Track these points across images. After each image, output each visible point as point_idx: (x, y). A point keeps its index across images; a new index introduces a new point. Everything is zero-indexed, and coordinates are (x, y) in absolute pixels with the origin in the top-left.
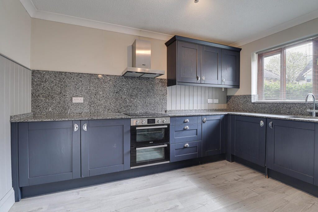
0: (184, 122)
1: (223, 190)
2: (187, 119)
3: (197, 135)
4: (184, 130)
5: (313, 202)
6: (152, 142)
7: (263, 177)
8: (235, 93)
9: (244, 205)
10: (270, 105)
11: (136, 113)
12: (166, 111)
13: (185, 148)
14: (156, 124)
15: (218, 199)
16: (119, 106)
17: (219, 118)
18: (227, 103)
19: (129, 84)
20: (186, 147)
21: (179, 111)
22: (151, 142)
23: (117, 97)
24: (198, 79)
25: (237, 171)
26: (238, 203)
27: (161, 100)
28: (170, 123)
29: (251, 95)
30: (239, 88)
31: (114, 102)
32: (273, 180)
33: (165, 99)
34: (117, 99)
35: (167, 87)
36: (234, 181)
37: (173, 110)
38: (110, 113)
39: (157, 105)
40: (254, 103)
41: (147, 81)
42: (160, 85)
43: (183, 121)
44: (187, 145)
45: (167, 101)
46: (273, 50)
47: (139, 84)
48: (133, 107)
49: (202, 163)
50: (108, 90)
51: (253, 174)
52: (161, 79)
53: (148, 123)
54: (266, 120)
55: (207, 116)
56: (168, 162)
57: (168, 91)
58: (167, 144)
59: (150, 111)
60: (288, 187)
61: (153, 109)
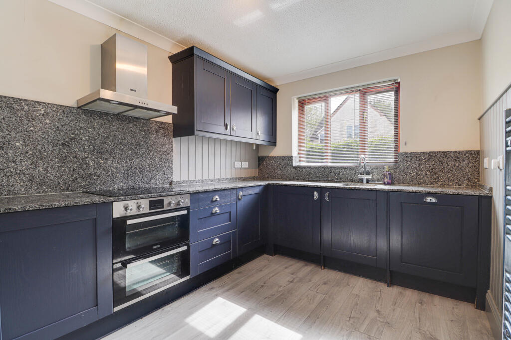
0: (213, 201)
1: (282, 303)
2: (215, 195)
3: (230, 221)
4: (213, 214)
5: (379, 290)
6: (159, 246)
7: (318, 269)
8: (270, 153)
9: (318, 318)
10: (315, 170)
11: (111, 188)
12: (171, 183)
13: (213, 246)
14: (165, 208)
15: (283, 320)
16: (69, 176)
17: (257, 190)
18: (258, 167)
19: (94, 128)
20: (216, 245)
21: (193, 181)
22: (155, 247)
23: (63, 156)
24: (226, 129)
25: (286, 268)
26: (309, 316)
27: (163, 163)
28: (189, 205)
29: (292, 157)
30: (275, 146)
31: (56, 167)
32: (330, 270)
33: (170, 162)
34: (63, 160)
35: (173, 139)
36: (289, 284)
37: (184, 181)
38: (46, 192)
39: (154, 172)
40: (296, 168)
41: (135, 125)
42: (160, 134)
43: (210, 200)
44: (217, 241)
45: (172, 164)
46: (317, 97)
47: (118, 128)
48: (103, 178)
49: (236, 267)
50: (39, 138)
51: (306, 267)
52: (163, 122)
53: (150, 210)
54: (321, 190)
55: (243, 189)
56: (187, 278)
57: (174, 146)
58: (184, 245)
59: (142, 185)
60: (348, 275)
61: (146, 179)
